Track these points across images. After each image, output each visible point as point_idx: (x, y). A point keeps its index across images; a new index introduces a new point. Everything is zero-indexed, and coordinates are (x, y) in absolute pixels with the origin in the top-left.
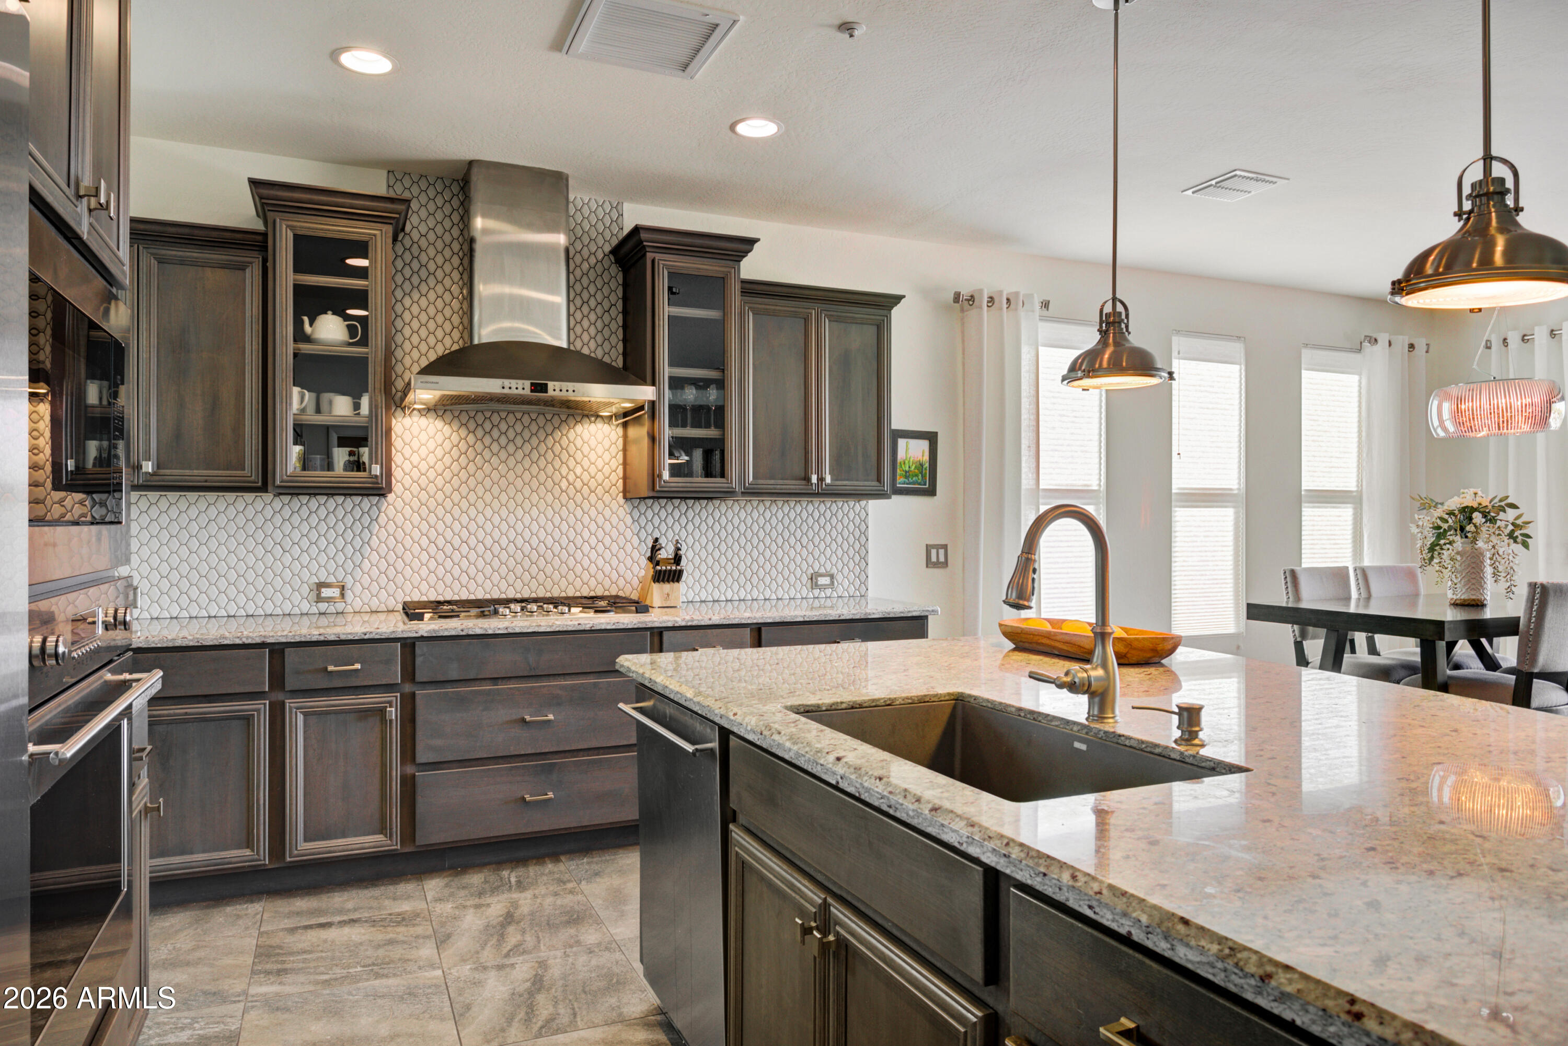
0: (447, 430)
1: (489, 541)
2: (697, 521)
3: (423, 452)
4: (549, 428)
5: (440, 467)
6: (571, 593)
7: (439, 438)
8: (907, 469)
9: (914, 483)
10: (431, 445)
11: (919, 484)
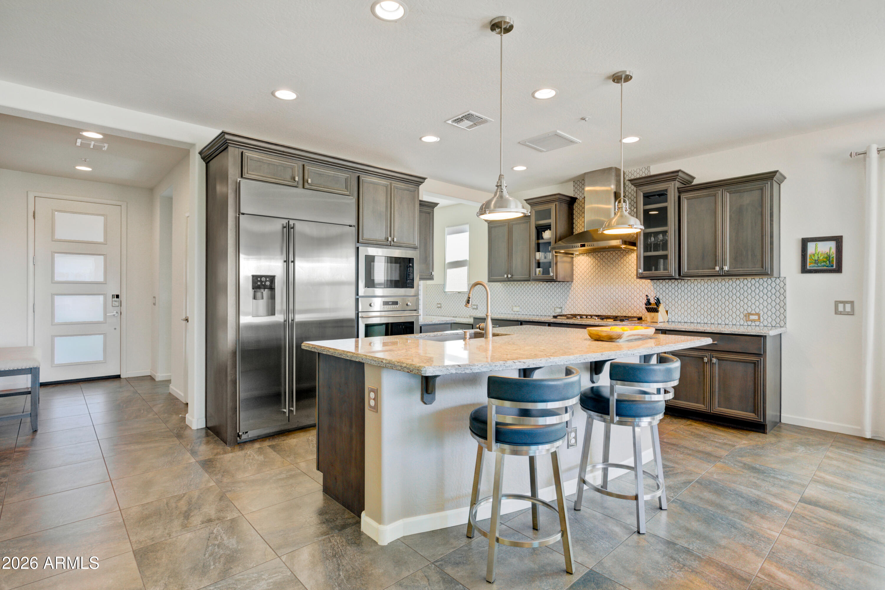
0: (590, 259)
1: (602, 296)
2: (683, 288)
3: (583, 267)
4: (622, 256)
5: (588, 271)
6: (609, 314)
7: (587, 262)
8: (816, 258)
9: (823, 266)
10: (585, 264)
11: (827, 267)
